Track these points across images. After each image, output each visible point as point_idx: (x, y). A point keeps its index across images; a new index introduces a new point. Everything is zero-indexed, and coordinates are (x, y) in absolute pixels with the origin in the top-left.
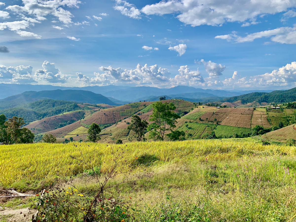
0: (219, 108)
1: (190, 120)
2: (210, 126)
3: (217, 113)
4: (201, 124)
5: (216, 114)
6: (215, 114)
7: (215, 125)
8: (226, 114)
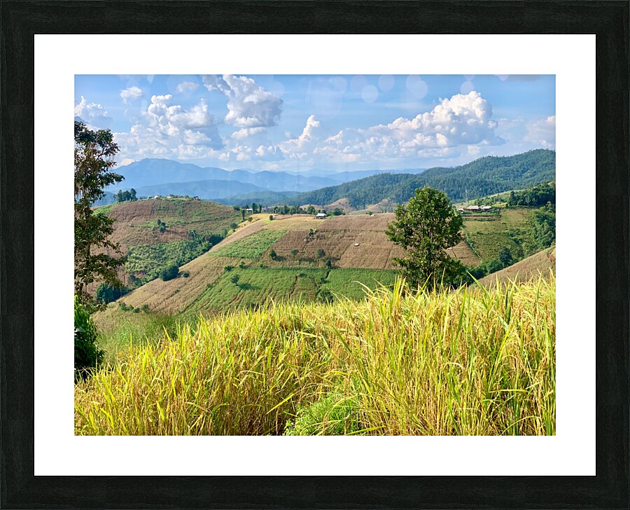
0: (322, 218)
1: (242, 260)
2: (309, 274)
3: (321, 234)
4: (278, 270)
5: (318, 237)
6: (315, 236)
7: (323, 269)
8: (348, 233)
